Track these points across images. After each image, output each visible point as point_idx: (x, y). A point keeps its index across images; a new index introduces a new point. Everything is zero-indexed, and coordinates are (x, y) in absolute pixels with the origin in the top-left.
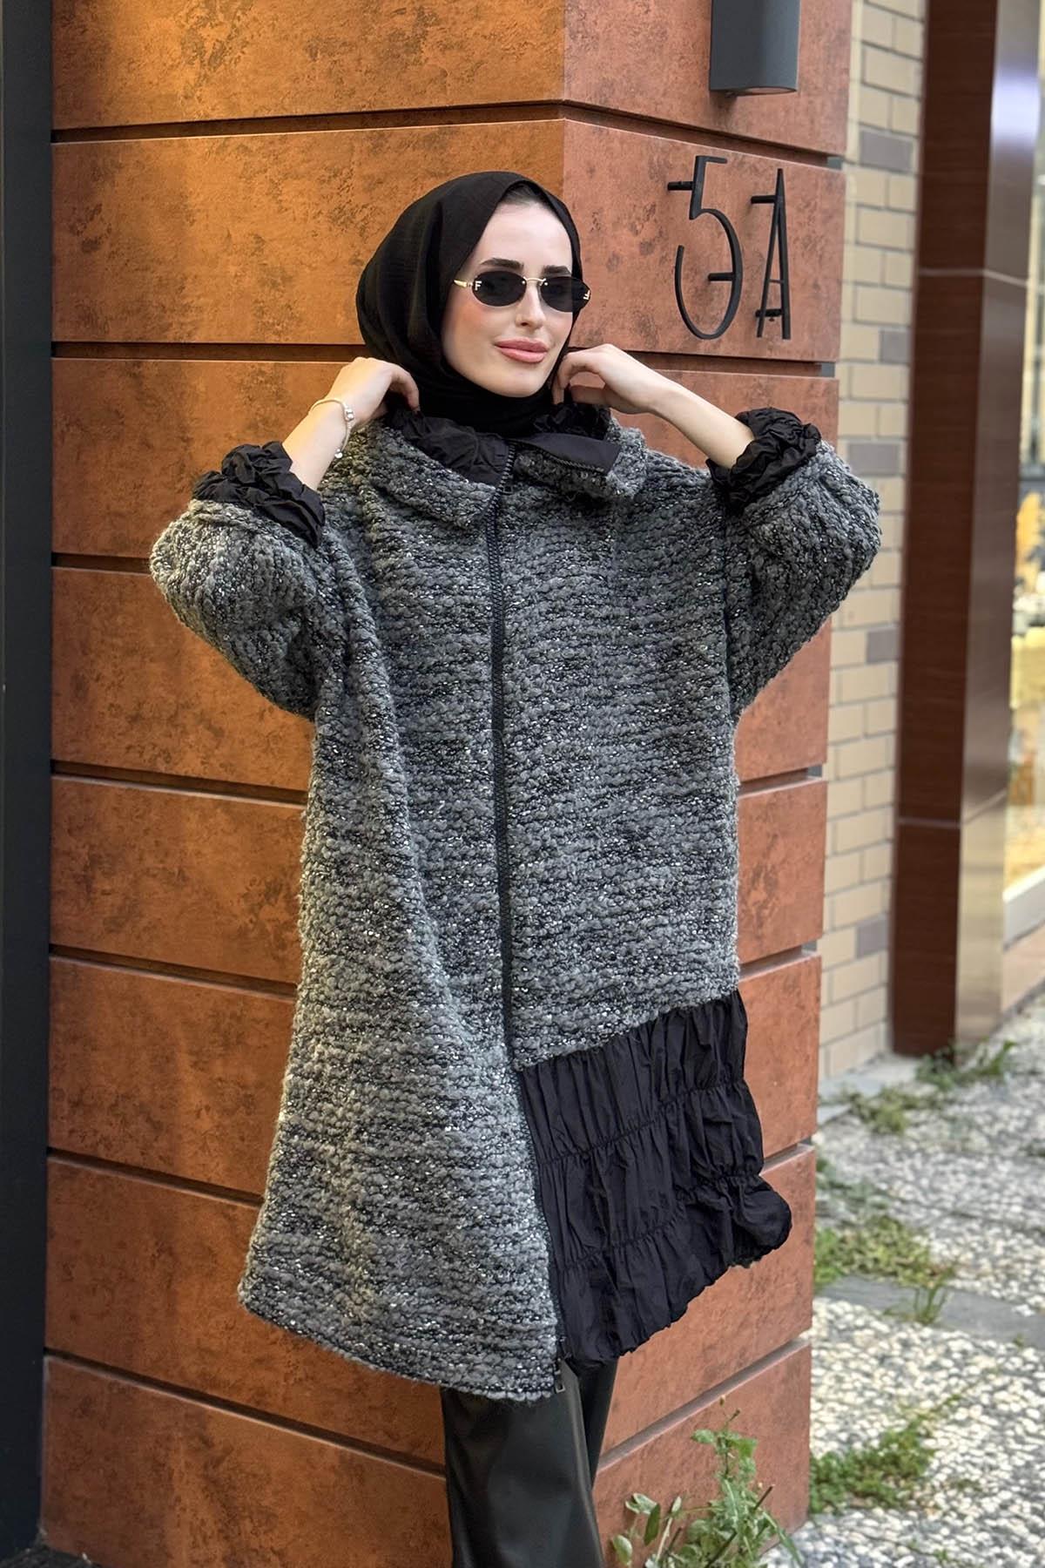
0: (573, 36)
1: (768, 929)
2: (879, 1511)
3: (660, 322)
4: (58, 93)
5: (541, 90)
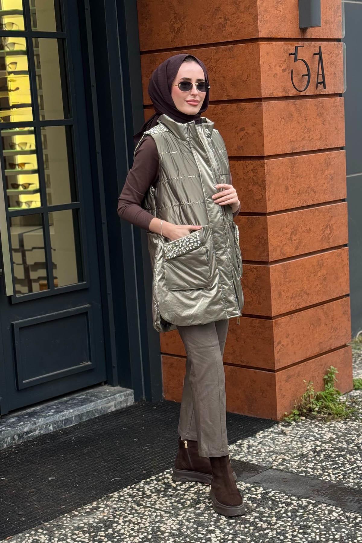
0: (260, 22)
1: (331, 240)
3: (289, 89)
4: (141, 42)
5: (254, 35)
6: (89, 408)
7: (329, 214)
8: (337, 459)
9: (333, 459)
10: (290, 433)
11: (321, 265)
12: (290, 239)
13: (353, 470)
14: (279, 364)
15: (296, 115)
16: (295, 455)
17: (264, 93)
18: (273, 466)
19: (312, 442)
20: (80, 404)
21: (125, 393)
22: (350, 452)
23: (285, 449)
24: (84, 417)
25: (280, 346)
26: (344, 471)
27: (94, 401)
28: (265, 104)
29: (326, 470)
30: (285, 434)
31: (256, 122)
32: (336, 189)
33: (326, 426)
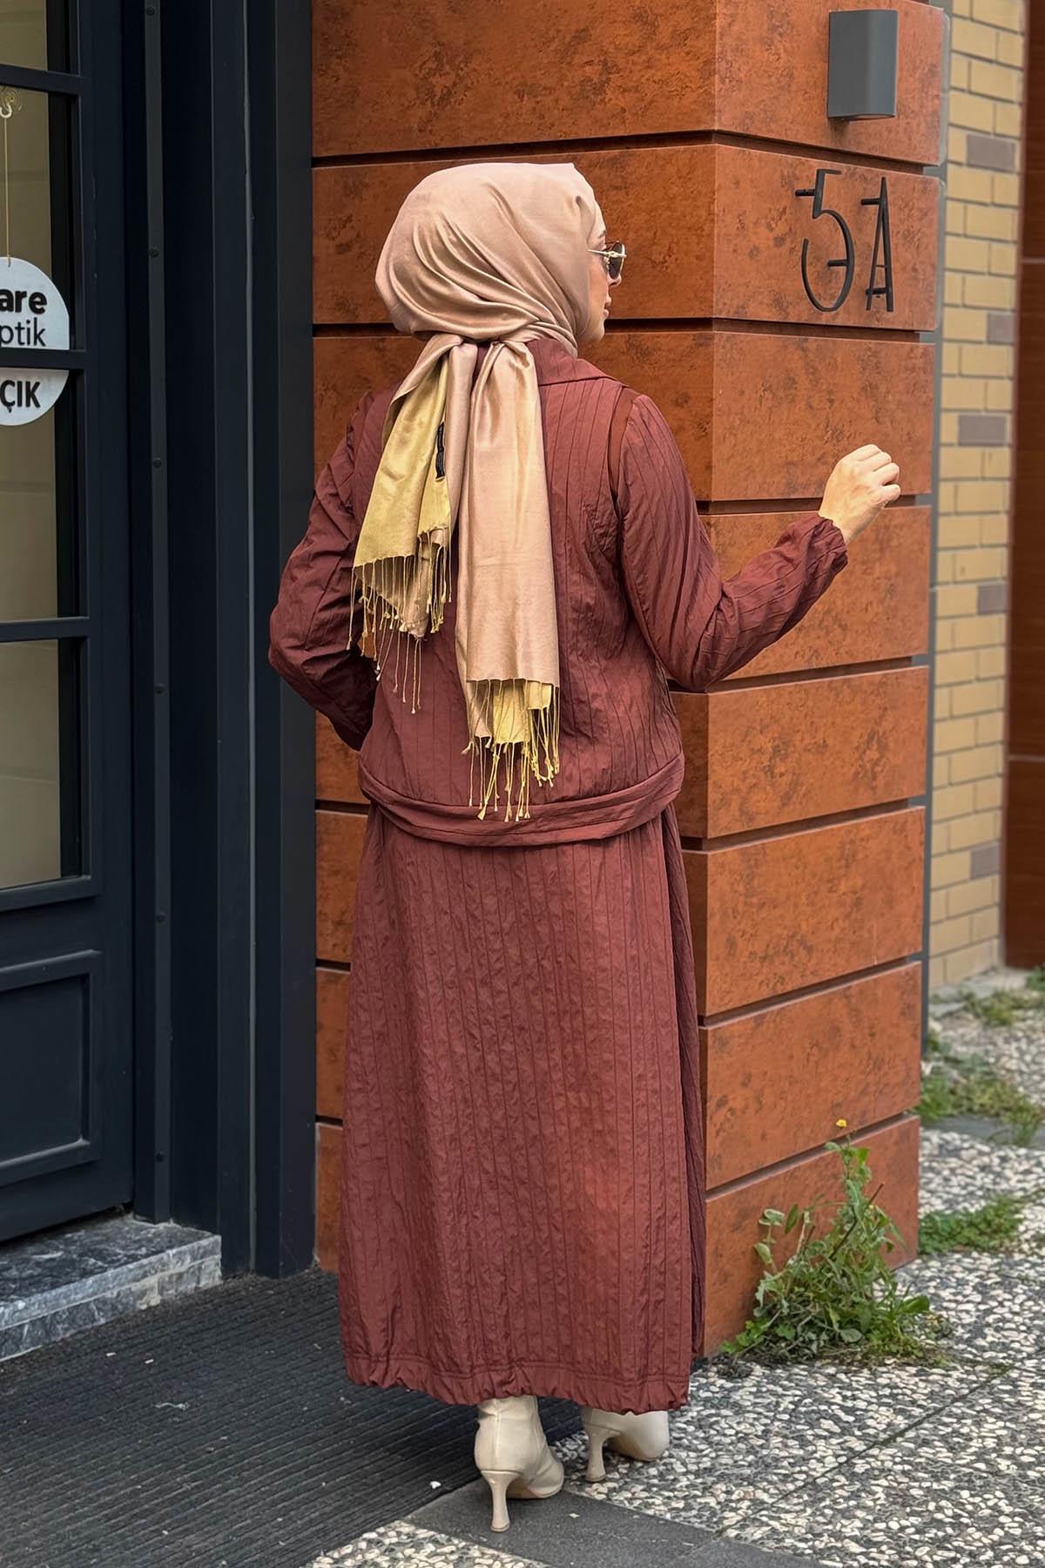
0: (722, 81)
1: (880, 782)
2: (975, 1254)
3: (790, 299)
4: (316, 129)
5: (699, 122)
6: (80, 1296)
7: (878, 701)
8: (932, 1506)
9: (919, 1505)
10: (755, 1404)
11: (848, 860)
12: (770, 770)
13: (993, 1546)
14: (717, 1171)
15: (804, 381)
16: (791, 1487)
17: (721, 306)
18: (725, 1529)
19: (834, 1441)
20: (49, 1280)
21: (195, 1244)
22: (967, 1482)
23: (750, 1465)
24: (59, 1327)
25: (724, 1110)
26: (971, 1554)
27: (92, 1273)
28: (719, 335)
29: (908, 1549)
30: (739, 1409)
31: (692, 395)
32: (899, 624)
33: (863, 1381)
